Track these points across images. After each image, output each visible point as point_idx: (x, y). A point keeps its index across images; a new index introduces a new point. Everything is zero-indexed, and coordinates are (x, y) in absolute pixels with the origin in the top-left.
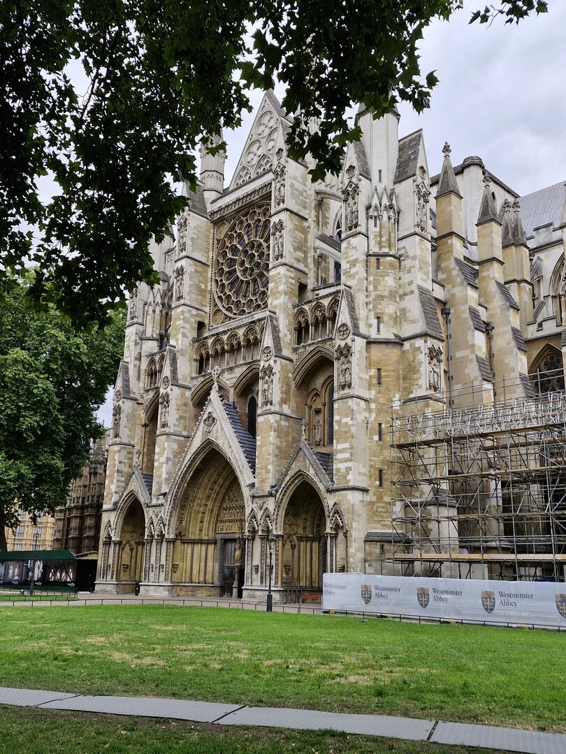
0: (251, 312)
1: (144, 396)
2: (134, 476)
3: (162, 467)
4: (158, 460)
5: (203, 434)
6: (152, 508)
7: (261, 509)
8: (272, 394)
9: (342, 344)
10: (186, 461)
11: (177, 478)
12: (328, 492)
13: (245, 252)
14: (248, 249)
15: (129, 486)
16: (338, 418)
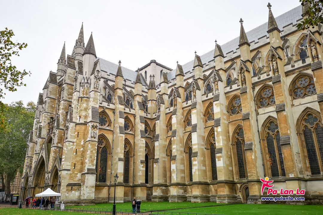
4: (33, 162)
5: (41, 153)
6: (30, 177)
7: (48, 177)
8: (55, 141)
9: (67, 125)
10: (38, 162)
11: (35, 168)
12: (59, 171)
15: (27, 170)
16: (64, 148)
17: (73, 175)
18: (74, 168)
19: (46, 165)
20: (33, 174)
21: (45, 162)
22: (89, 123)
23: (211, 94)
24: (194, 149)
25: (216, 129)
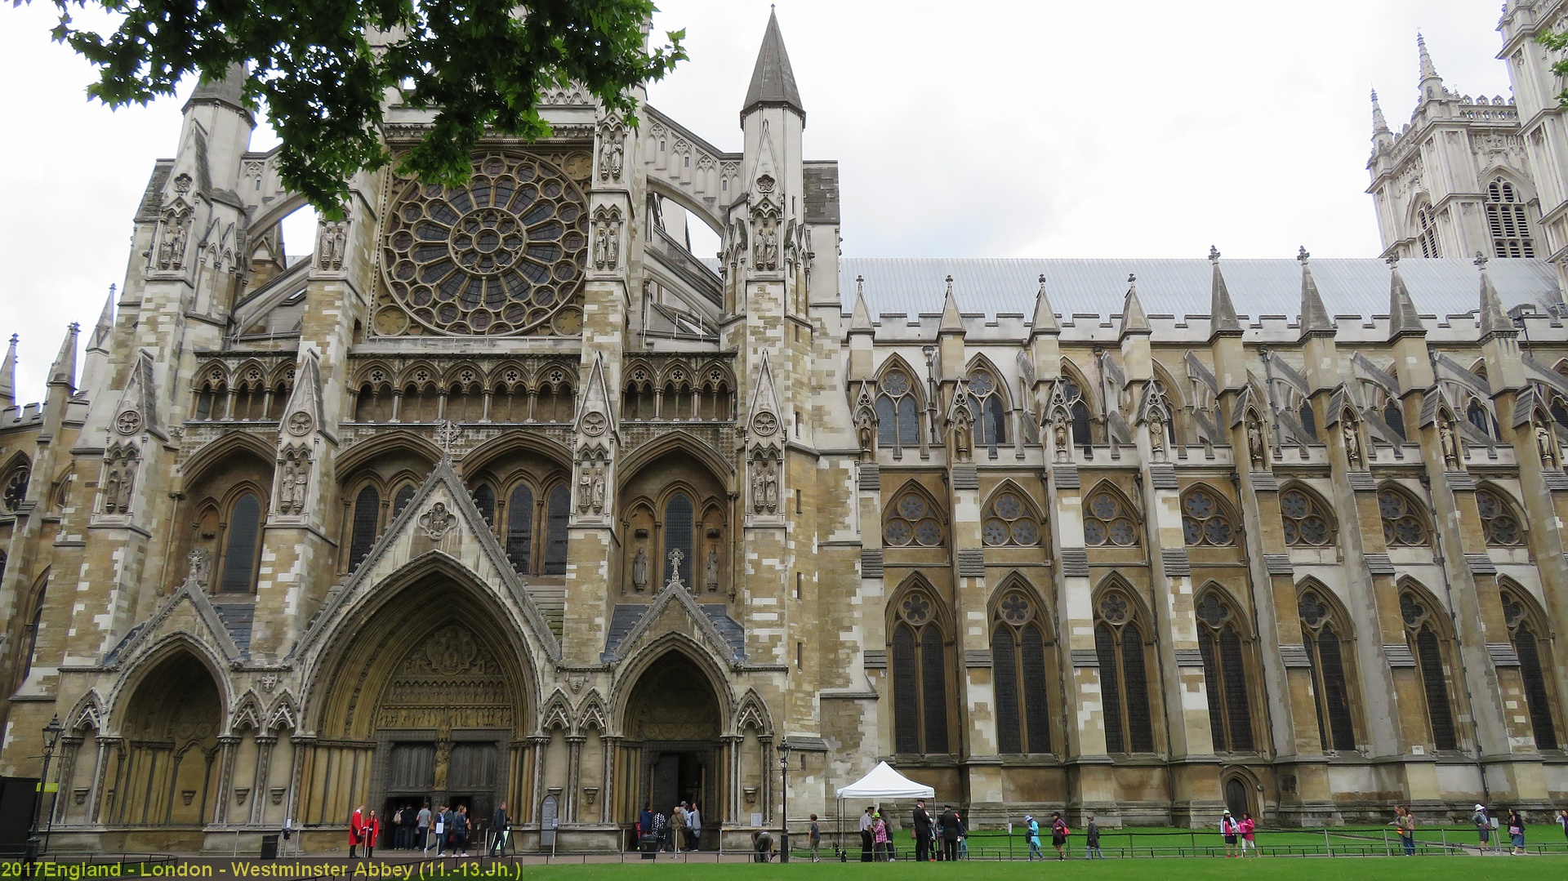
0: (483, 333)
1: (184, 434)
2: (186, 603)
3: (285, 593)
4: (272, 577)
5: (417, 541)
6: (252, 675)
7: (576, 690)
8: (603, 495)
9: (765, 443)
10: (366, 588)
11: (338, 620)
12: (732, 671)
13: (467, 221)
14: (479, 219)
15: (167, 623)
16: (755, 556)
17: (797, 698)
18: (799, 666)
19: (519, 619)
20: (312, 656)
21: (509, 603)
22: (835, 458)
23: (1107, 453)
24: (1077, 640)
25: (1170, 582)
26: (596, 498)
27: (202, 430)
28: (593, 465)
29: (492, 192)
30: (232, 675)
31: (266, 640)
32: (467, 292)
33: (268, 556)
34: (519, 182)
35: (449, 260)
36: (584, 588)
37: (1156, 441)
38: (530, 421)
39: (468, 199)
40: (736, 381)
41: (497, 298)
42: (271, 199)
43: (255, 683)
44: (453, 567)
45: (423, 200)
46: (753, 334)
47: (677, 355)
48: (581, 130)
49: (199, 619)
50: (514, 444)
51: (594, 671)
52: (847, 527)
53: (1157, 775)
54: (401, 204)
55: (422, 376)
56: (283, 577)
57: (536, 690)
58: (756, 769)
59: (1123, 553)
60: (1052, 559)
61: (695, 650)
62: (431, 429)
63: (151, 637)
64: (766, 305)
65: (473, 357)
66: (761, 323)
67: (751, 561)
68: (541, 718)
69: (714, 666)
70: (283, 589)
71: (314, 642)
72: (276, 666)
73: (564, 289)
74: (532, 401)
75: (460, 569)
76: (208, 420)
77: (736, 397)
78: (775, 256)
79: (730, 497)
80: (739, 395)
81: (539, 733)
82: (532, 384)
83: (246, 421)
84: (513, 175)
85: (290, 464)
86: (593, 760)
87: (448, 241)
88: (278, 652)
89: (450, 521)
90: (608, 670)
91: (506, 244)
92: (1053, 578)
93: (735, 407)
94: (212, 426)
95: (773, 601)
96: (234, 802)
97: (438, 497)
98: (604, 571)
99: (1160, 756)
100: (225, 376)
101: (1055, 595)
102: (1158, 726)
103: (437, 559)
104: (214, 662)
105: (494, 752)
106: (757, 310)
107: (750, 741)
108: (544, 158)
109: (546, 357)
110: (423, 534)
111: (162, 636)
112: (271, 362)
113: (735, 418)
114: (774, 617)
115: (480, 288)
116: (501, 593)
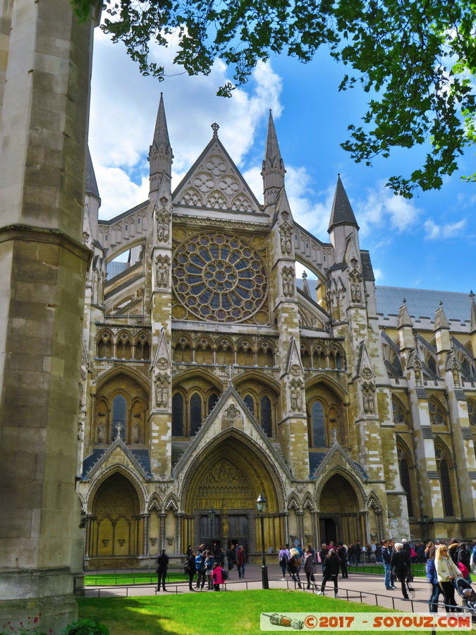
0: (223, 321)
1: (94, 364)
2: (119, 449)
3: (166, 445)
4: (158, 438)
5: (224, 422)
6: (154, 484)
7: (300, 491)
8: (302, 403)
9: (368, 382)
10: (203, 444)
11: (192, 459)
12: (364, 483)
13: (209, 265)
14: (215, 265)
15: (110, 459)
16: (368, 433)
19: (273, 459)
20: (182, 475)
21: (268, 451)
22: (381, 388)
23: (433, 382)
24: (429, 467)
25: (465, 442)
26: (299, 404)
27: (103, 363)
28: (296, 389)
29: (220, 252)
30: (145, 484)
31: (159, 468)
32: (212, 301)
33: (155, 427)
34: (232, 249)
35: (203, 284)
36: (299, 445)
37: (456, 379)
38: (256, 366)
39: (208, 254)
40: (344, 352)
41: (226, 304)
42: (115, 246)
43: (156, 488)
44: (240, 435)
45: (188, 253)
46: (355, 332)
47: (319, 338)
48: (260, 226)
49: (126, 457)
50: (250, 376)
51: (307, 483)
52: (388, 419)
53: (457, 526)
54: (177, 254)
55: (204, 341)
56: (163, 438)
57: (283, 491)
58: (374, 526)
59: (440, 428)
60: (413, 429)
61: (347, 474)
62: (213, 368)
63: (103, 466)
64: (359, 319)
65: (228, 334)
66: (358, 327)
67: (366, 435)
68: (286, 504)
69: (356, 481)
70: (164, 444)
71: (182, 469)
72: (165, 480)
73: (258, 303)
74: (256, 356)
75: (244, 436)
76: (105, 358)
77: (345, 359)
78: (360, 296)
79: (345, 405)
80: (347, 359)
81: (286, 510)
82: (255, 348)
83: (124, 359)
84: (229, 244)
85: (158, 383)
86: (308, 523)
87: (202, 274)
88: (166, 473)
89: (237, 413)
90: (313, 482)
91: (228, 278)
92: (413, 438)
93: (346, 364)
94: (108, 362)
95: (377, 453)
96: (150, 544)
97: (231, 401)
98: (306, 438)
99: (457, 518)
100: (111, 336)
101: (415, 446)
102: (456, 505)
103: (234, 431)
104: (136, 478)
105: (245, 519)
106: (356, 321)
107: (371, 513)
108: (243, 237)
109: (261, 336)
110: (226, 419)
111: (108, 466)
112: (134, 331)
113: (346, 369)
114: (378, 459)
115: (218, 299)
116: (264, 446)
